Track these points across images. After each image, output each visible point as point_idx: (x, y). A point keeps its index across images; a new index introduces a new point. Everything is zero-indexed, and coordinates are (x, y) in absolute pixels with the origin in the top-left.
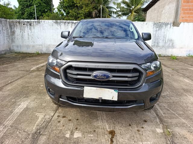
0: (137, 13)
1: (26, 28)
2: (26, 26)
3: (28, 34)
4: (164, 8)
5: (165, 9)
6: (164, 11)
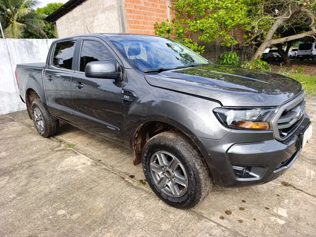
0: (21, 22)
5: (97, 19)
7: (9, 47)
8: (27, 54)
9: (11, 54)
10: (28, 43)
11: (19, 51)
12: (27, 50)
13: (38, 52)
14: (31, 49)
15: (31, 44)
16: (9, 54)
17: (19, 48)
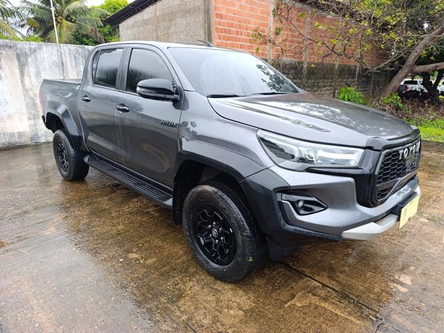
4: (173, 22)
5: (175, 24)
6: (173, 28)
7: (63, 55)
9: (64, 64)
11: (76, 61)
17: (75, 57)
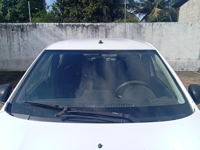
1: (16, 36)
2: (15, 33)
3: (19, 43)
7: (126, 29)
8: (137, 34)
9: (126, 33)
10: (139, 26)
11: (132, 31)
12: (137, 31)
13: (144, 32)
14: (140, 30)
15: (141, 26)
16: (125, 33)
17: (132, 29)
